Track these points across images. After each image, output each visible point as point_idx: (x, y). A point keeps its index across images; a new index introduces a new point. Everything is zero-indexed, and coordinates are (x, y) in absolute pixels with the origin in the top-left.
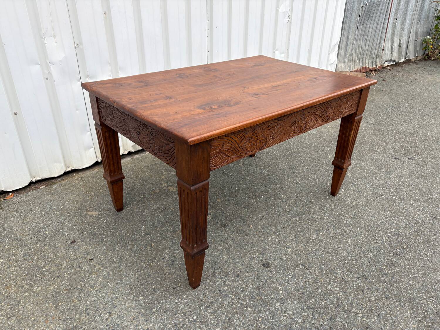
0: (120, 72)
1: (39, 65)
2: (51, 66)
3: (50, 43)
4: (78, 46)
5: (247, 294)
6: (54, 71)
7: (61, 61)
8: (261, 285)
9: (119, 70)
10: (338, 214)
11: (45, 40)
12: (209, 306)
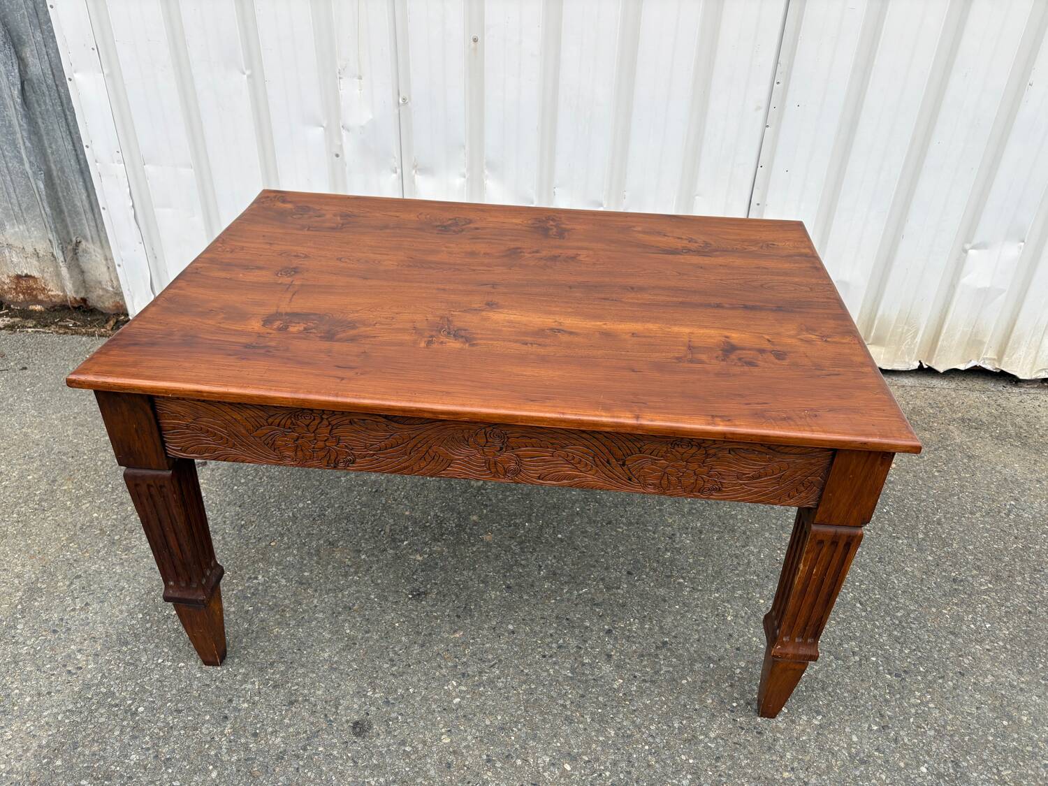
0: (486, 172)
1: (322, 128)
2: (344, 133)
3: (349, 90)
4: (402, 103)
5: (251, 746)
6: (349, 144)
7: (362, 127)
8: (294, 755)
9: (485, 167)
10: (691, 761)
11: (341, 82)
12: (179, 711)
